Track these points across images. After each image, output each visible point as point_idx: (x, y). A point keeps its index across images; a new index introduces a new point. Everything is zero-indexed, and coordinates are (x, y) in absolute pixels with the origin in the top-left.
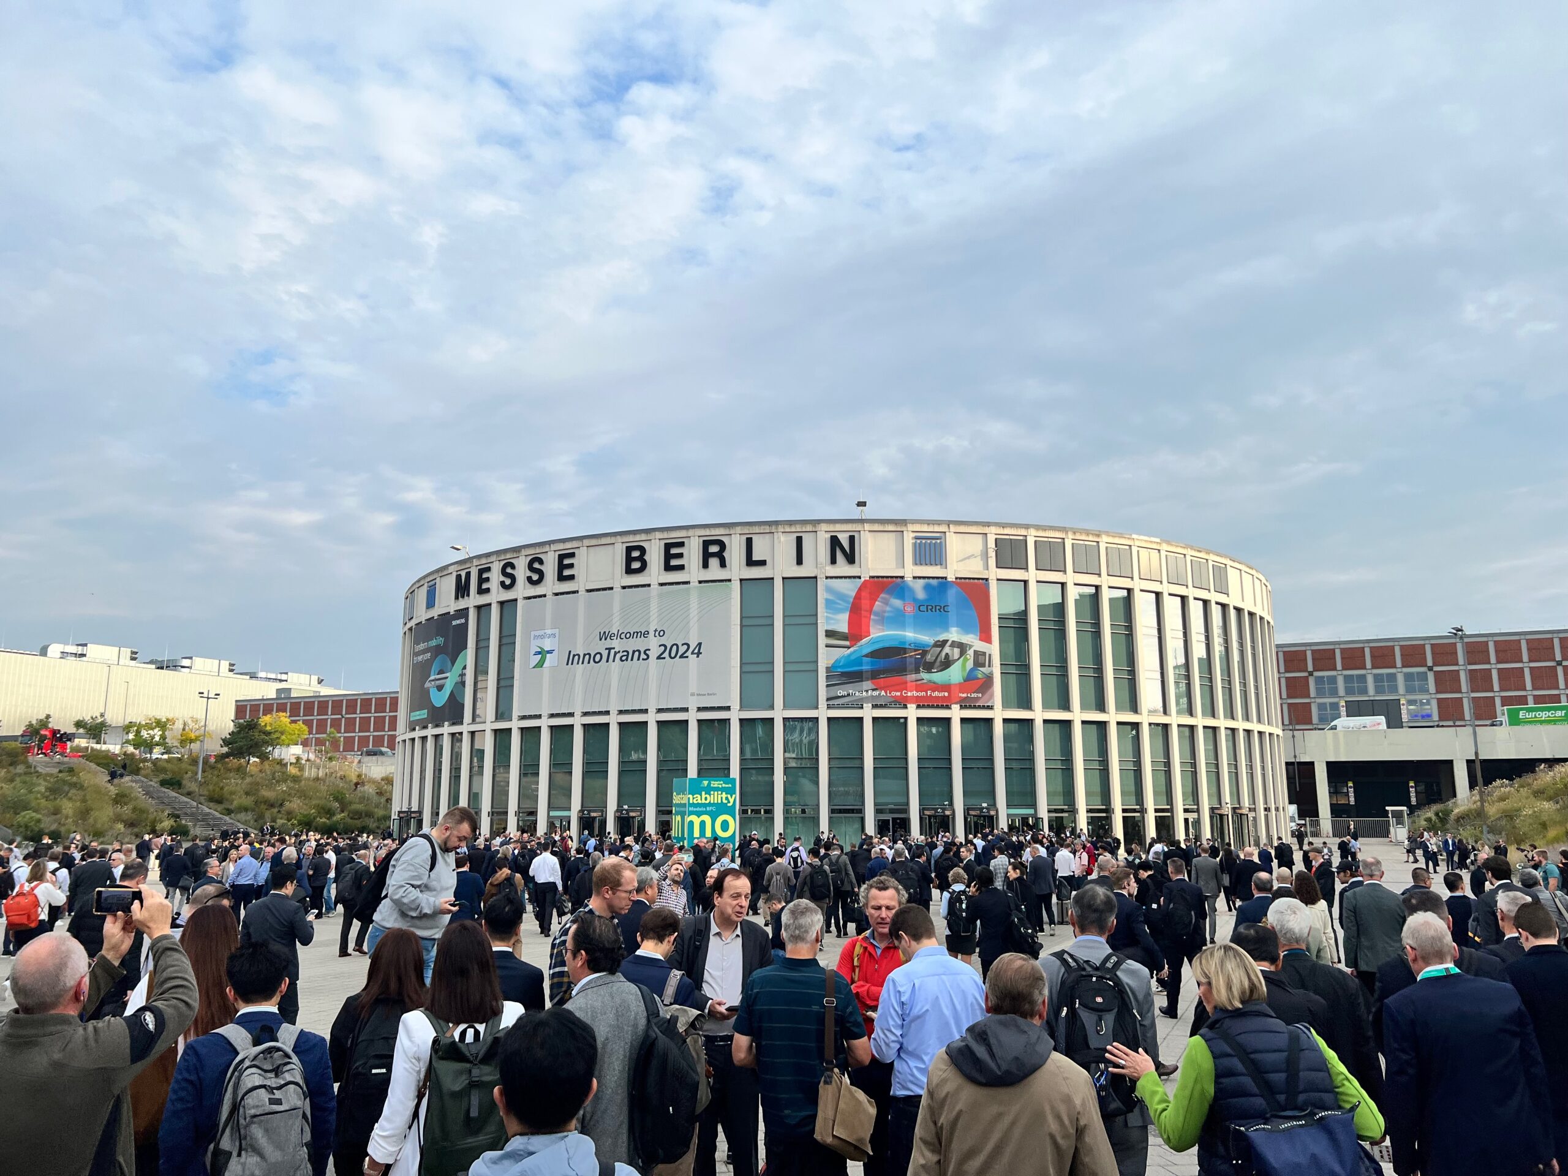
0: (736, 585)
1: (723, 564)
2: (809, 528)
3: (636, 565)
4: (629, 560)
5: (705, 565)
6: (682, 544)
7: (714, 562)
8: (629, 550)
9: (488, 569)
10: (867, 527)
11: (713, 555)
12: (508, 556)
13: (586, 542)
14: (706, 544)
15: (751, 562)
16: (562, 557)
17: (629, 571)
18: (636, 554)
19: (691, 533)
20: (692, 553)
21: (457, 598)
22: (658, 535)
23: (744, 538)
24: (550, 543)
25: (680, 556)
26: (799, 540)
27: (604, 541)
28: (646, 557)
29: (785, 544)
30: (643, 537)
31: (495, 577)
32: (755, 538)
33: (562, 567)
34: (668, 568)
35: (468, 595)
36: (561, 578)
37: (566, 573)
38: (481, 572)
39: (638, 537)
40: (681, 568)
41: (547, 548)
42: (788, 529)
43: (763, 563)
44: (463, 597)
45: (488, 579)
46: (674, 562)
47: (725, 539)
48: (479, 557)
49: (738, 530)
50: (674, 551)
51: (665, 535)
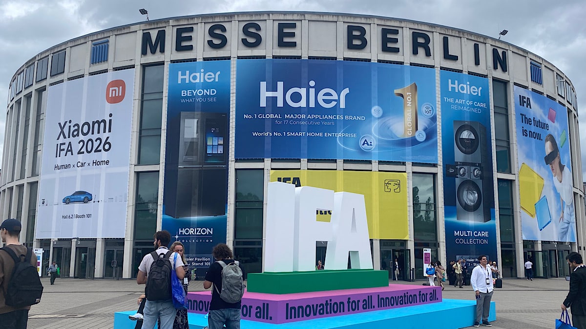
0: (437, 71)
1: (428, 54)
2: (482, 40)
3: (357, 42)
4: (350, 37)
5: (415, 52)
6: (396, 32)
7: (421, 51)
8: (350, 29)
9: (191, 30)
10: (511, 48)
11: (421, 45)
12: (217, 20)
13: (308, 17)
14: (415, 35)
15: (447, 56)
16: (281, 26)
17: (351, 47)
18: (356, 33)
19: (403, 25)
20: (405, 40)
21: (144, 53)
22: (377, 21)
23: (442, 36)
24: (268, 13)
25: (396, 41)
26: (476, 48)
27: (326, 18)
28: (367, 37)
29: (469, 47)
30: (363, 21)
31: (200, 36)
32: (450, 39)
33: (281, 35)
34: (385, 49)
35: (162, 51)
36: (282, 44)
37: (286, 40)
38: (179, 32)
39: (358, 20)
40: (396, 50)
41: (265, 17)
42: (470, 38)
43: (455, 58)
44: (153, 52)
45: (190, 38)
46: (390, 45)
47: (430, 35)
48: (177, 19)
49: (438, 30)
50: (389, 36)
51: (382, 23)
